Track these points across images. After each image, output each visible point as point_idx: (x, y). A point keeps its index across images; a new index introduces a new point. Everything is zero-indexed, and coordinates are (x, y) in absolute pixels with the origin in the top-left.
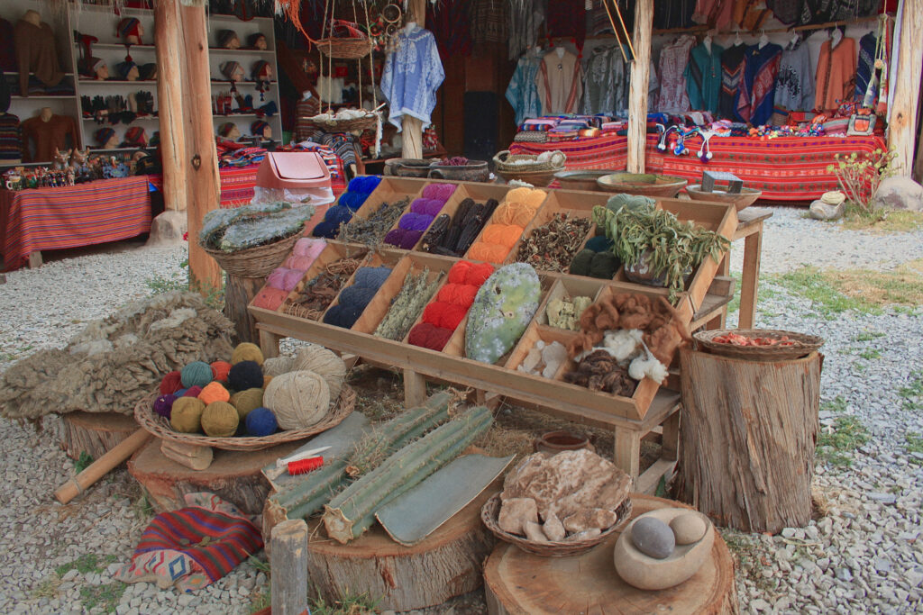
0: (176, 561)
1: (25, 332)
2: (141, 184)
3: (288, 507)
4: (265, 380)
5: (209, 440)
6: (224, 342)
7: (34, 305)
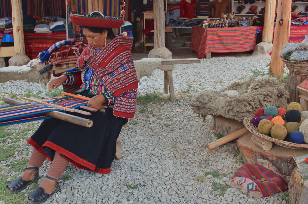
0: (251, 184)
1: (202, 83)
2: (254, 29)
3: (304, 176)
4: (301, 120)
5: (272, 139)
6: (284, 100)
7: (206, 73)
